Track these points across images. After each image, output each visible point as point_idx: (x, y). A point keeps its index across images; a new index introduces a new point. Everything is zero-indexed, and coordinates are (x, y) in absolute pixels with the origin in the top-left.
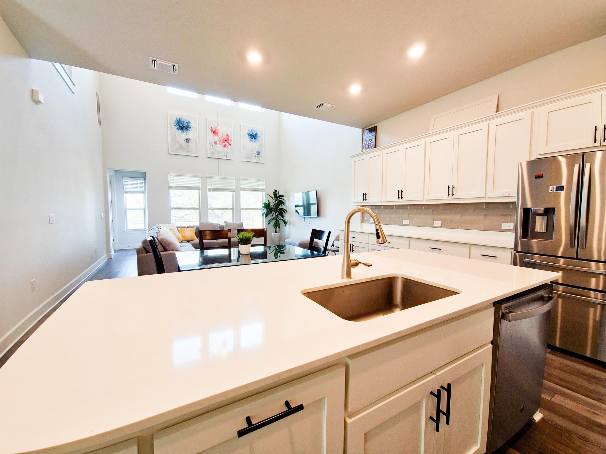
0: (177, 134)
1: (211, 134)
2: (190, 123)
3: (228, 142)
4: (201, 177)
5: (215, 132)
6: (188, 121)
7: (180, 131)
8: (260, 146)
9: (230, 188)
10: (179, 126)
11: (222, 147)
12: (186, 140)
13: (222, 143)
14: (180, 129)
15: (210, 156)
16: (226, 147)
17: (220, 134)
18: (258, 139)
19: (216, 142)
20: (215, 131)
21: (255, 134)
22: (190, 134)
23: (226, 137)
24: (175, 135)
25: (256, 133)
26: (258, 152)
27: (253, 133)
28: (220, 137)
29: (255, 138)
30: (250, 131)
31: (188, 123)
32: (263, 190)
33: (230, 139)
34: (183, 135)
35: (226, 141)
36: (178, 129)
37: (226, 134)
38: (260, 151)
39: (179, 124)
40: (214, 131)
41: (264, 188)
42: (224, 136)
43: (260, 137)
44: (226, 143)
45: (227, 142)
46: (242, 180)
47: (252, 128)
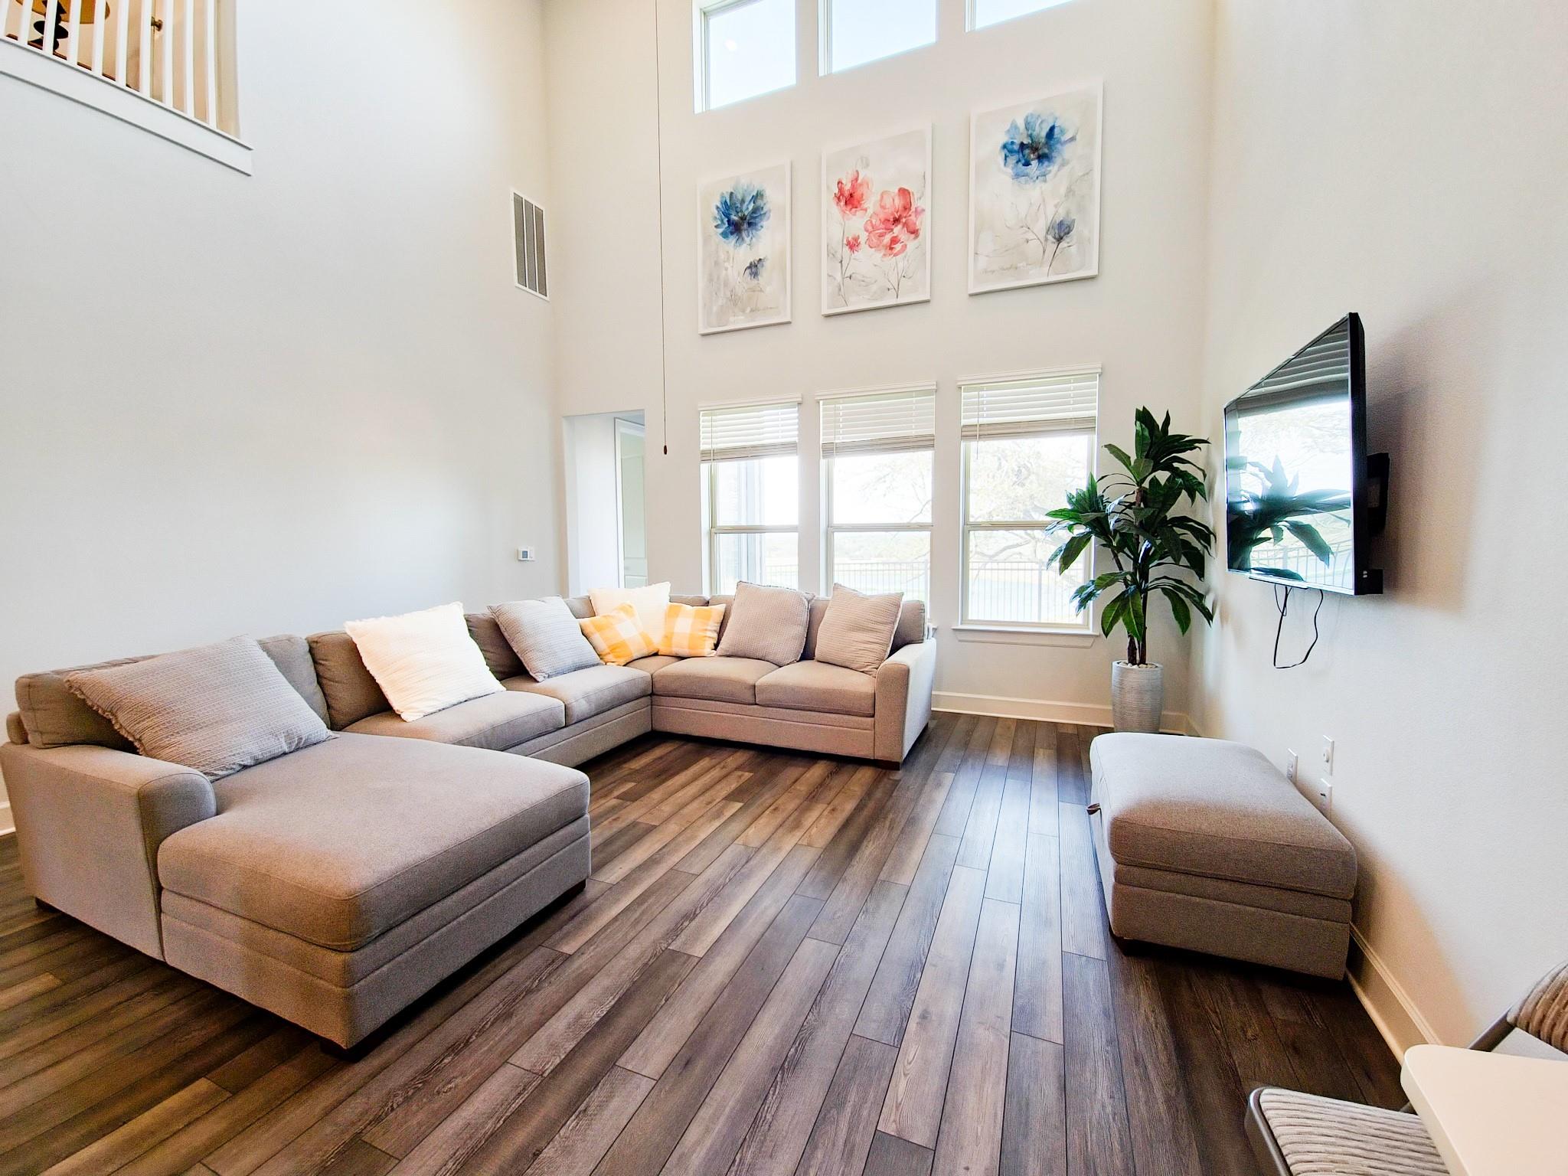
0: (722, 256)
1: (836, 210)
2: (762, 196)
3: (905, 225)
4: (799, 404)
5: (850, 199)
6: (755, 194)
7: (733, 239)
8: (1070, 191)
9: (914, 433)
10: (729, 221)
11: (877, 256)
12: (748, 271)
13: (881, 235)
14: (732, 233)
15: (829, 308)
16: (898, 247)
17: (871, 203)
18: (1066, 151)
19: (856, 239)
20: (851, 195)
21: (1044, 134)
22: (765, 241)
23: (898, 203)
24: (716, 263)
25: (1052, 129)
26: (1061, 224)
27: (1035, 133)
28: (870, 212)
29: (1042, 158)
30: (1016, 127)
31: (755, 198)
32: (1084, 425)
33: (913, 209)
34: (741, 253)
35: (896, 221)
36: (725, 235)
37: (897, 191)
38: (1073, 216)
39: (727, 215)
40: (847, 194)
41: (1095, 413)
42: (888, 202)
43: (1073, 139)
44: (897, 230)
45: (900, 226)
46: (970, 388)
47: (1030, 110)
